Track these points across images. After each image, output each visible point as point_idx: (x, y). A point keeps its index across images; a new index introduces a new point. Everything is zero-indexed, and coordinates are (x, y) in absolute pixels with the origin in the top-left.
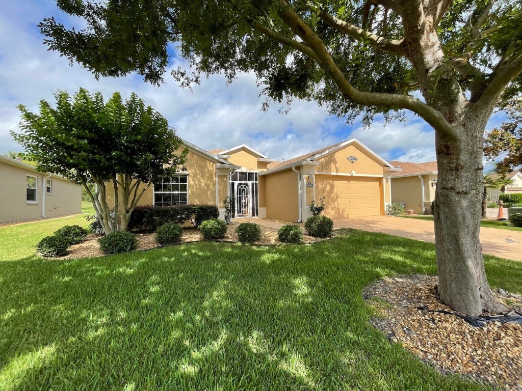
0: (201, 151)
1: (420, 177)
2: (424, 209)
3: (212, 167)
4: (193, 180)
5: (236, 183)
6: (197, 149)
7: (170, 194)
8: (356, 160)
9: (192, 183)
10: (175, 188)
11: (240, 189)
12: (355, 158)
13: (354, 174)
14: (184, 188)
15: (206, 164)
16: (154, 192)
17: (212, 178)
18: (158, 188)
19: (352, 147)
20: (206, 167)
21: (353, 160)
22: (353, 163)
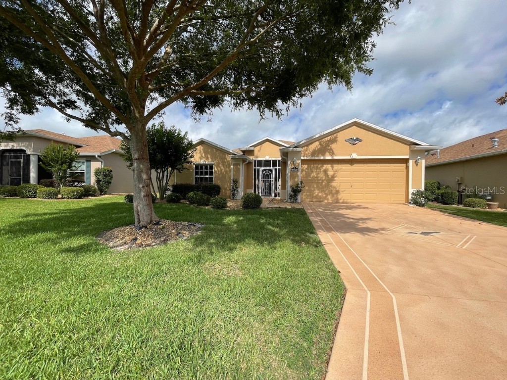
0: (220, 147)
3: (229, 158)
4: (217, 168)
5: (261, 169)
6: (218, 146)
7: (203, 177)
8: (361, 141)
9: (216, 169)
10: (206, 173)
11: (264, 174)
12: (357, 139)
13: (355, 157)
14: (211, 173)
15: (225, 156)
16: (195, 176)
17: (230, 166)
18: (197, 173)
19: (354, 127)
20: (225, 158)
21: (354, 141)
22: (354, 145)
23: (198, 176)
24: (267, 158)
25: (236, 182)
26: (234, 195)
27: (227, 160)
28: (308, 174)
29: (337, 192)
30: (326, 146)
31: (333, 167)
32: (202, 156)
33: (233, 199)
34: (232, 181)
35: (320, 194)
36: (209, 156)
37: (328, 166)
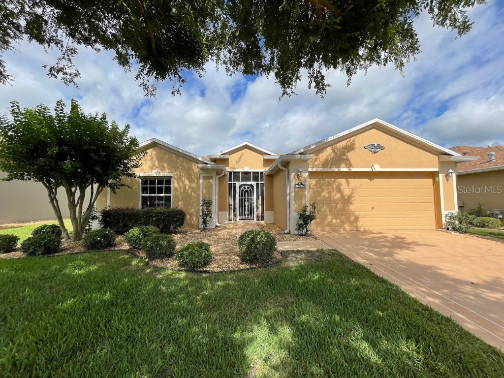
0: (184, 152)
3: (196, 168)
4: (178, 183)
5: (238, 184)
6: (180, 151)
7: (155, 196)
8: (383, 148)
9: (176, 185)
10: (160, 191)
11: (242, 190)
12: (379, 146)
13: (378, 168)
14: (168, 190)
15: (191, 165)
16: (141, 195)
17: (198, 180)
18: (144, 190)
19: (374, 130)
20: (191, 169)
21: (375, 148)
22: (375, 153)
23: (147, 195)
24: (247, 169)
25: (207, 203)
26: (205, 222)
27: (193, 170)
28: (317, 193)
29: (357, 218)
30: (341, 155)
31: (348, 183)
32: (154, 165)
33: (205, 229)
34: (201, 203)
35: (334, 221)
36: (166, 165)
37: (343, 181)
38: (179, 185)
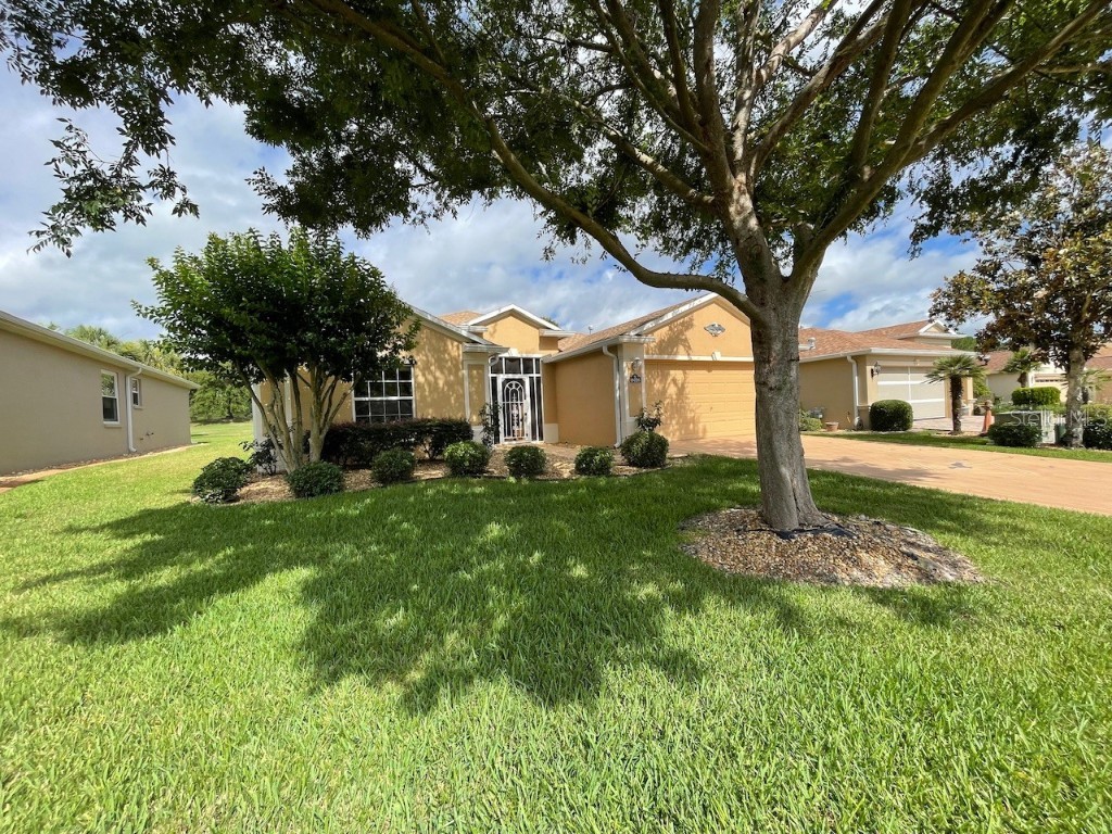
0: (435, 321)
1: (849, 359)
2: (856, 421)
3: (455, 350)
4: (424, 375)
5: (501, 378)
6: (429, 318)
7: (382, 401)
8: (723, 330)
9: (421, 379)
10: (391, 390)
11: (508, 390)
12: (720, 328)
13: (719, 357)
14: (407, 389)
15: (446, 345)
16: (354, 399)
17: (458, 370)
19: (714, 306)
20: (446, 351)
21: (716, 330)
22: (715, 336)
23: (367, 399)
24: (514, 353)
27: (448, 353)
30: (679, 334)
37: (677, 374)
38: (426, 379)
